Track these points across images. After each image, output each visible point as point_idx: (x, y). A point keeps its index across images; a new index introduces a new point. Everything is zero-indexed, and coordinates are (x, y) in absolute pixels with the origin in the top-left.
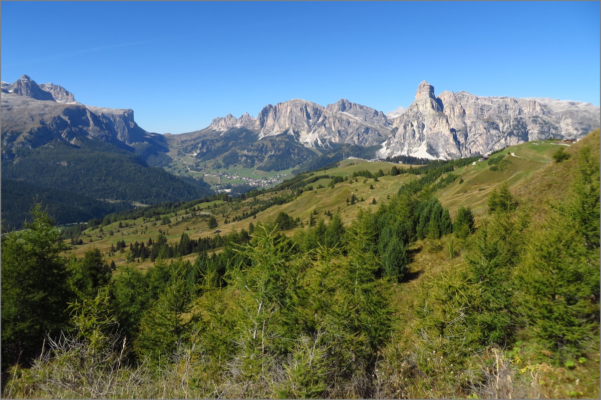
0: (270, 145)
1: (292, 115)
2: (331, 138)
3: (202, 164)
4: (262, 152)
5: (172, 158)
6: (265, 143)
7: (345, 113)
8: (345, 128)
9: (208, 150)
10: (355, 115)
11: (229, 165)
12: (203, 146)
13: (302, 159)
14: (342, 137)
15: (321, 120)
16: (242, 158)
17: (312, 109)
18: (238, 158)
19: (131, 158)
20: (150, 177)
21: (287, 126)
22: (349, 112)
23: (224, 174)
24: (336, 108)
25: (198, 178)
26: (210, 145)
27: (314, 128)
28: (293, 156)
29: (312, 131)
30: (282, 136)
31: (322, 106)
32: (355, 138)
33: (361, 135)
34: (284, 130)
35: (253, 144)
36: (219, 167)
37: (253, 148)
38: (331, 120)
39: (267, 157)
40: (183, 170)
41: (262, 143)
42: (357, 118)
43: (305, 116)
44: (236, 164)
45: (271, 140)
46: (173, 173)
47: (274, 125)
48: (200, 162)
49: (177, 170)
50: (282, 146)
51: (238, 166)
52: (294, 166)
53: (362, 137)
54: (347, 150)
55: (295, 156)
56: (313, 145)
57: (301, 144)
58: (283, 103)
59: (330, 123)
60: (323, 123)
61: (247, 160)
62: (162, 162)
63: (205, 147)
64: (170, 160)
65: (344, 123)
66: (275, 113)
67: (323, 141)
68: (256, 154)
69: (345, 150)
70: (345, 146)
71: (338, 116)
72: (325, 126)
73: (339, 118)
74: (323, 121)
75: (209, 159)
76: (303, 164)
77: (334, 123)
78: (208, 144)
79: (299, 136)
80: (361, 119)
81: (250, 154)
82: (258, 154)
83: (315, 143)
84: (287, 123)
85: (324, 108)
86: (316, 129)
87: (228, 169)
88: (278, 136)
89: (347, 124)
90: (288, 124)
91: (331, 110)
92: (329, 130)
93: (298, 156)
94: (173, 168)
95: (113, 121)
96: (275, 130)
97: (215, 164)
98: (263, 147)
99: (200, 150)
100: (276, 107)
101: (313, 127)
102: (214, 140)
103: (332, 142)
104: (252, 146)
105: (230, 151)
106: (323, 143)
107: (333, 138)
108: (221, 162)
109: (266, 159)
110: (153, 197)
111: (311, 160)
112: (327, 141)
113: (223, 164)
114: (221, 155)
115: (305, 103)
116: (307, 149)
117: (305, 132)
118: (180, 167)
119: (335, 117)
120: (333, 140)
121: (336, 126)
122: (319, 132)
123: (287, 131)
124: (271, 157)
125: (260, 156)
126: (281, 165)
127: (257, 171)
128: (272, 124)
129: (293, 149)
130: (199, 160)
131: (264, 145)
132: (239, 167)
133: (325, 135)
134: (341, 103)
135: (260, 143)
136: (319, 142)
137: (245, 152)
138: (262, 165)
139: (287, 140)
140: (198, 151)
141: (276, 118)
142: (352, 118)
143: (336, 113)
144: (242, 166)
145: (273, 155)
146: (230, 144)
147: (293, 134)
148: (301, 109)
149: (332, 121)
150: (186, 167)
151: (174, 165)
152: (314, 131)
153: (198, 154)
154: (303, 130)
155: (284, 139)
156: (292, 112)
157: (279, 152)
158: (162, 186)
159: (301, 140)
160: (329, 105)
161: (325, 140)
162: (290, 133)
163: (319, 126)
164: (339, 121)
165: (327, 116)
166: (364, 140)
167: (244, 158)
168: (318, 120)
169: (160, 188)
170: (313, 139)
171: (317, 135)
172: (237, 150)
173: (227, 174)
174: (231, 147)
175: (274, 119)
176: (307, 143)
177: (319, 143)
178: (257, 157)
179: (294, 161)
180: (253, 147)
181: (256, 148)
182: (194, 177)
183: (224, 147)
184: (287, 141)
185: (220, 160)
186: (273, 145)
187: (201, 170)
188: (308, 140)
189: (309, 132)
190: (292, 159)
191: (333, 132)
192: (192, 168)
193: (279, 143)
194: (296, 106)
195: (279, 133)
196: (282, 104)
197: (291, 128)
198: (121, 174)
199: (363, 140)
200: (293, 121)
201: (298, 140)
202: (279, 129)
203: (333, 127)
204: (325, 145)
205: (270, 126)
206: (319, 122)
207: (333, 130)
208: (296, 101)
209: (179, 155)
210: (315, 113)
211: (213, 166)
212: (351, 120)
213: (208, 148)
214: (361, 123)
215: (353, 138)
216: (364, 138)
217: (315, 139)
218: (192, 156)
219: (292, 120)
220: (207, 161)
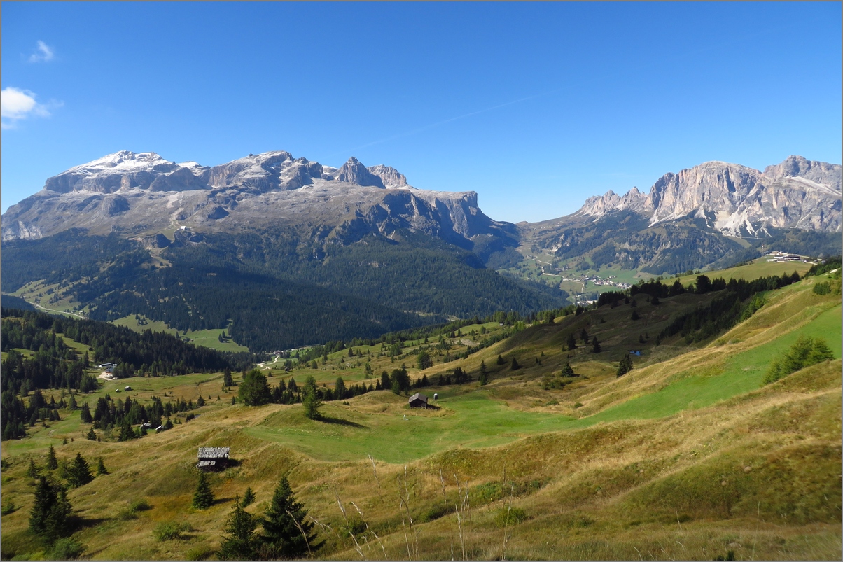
0: (664, 235)
1: (704, 187)
2: (770, 220)
3: (561, 264)
4: (651, 245)
5: (524, 255)
6: (657, 231)
7: (798, 178)
8: (797, 203)
9: (574, 244)
10: (818, 180)
11: (600, 265)
12: (566, 238)
13: (716, 256)
14: (790, 219)
15: (753, 192)
16: (620, 254)
17: (737, 175)
18: (614, 255)
19: (460, 256)
20: (477, 282)
21: (696, 204)
22: (806, 176)
23: (591, 278)
24: (782, 172)
25: (553, 283)
26: (577, 235)
27: (741, 206)
28: (701, 250)
29: (738, 209)
30: (686, 221)
31: (757, 169)
32: (816, 220)
33: (826, 213)
34: (690, 210)
35: (639, 233)
36: (586, 268)
37: (638, 240)
38: (771, 191)
39: (658, 252)
40: (534, 273)
41: (653, 232)
42: (821, 186)
43: (725, 187)
44: (611, 263)
45: (667, 227)
46: (521, 276)
47: (674, 204)
48: (560, 260)
49: (526, 272)
50: (684, 235)
51: (614, 266)
52: (702, 267)
53: (829, 218)
54: (794, 240)
55: (704, 251)
56: (737, 233)
57: (716, 232)
58: (690, 170)
59: (769, 196)
60: (757, 198)
61: (627, 257)
62: (509, 261)
63: (569, 239)
64: (521, 258)
65: (794, 196)
66: (677, 185)
67: (756, 225)
68: (642, 249)
69: (791, 240)
70: (791, 232)
71: (784, 184)
72: (759, 200)
73: (785, 187)
74: (757, 194)
75: (572, 257)
76: (718, 263)
77: (777, 195)
78: (574, 234)
79: (714, 218)
80: (829, 186)
81: (633, 248)
82: (646, 248)
83: (741, 229)
84: (695, 200)
85: (760, 173)
86: (745, 208)
87: (598, 271)
88: (679, 220)
89: (801, 196)
90: (698, 201)
91: (773, 175)
92: (768, 208)
93: (710, 250)
94: (522, 269)
95: (449, 208)
96: (676, 211)
97: (581, 263)
98: (653, 238)
99: (562, 244)
100: (678, 176)
101: (740, 204)
102: (583, 229)
103: (772, 227)
104: (637, 236)
105: (604, 245)
106: (755, 229)
107: (774, 221)
108: (589, 260)
109: (657, 255)
110: (476, 311)
111: (731, 256)
112: (764, 225)
113: (592, 264)
114: (590, 251)
115: (726, 166)
116: (727, 240)
117: (726, 212)
118: (532, 267)
119: (778, 186)
120: (774, 224)
121: (780, 200)
122: (749, 212)
123: (695, 211)
124: (664, 252)
125: (649, 251)
126: (680, 265)
127: (642, 274)
128: (671, 203)
129: (701, 240)
130: (559, 258)
131: (655, 234)
132: (616, 268)
133: (760, 216)
134: (790, 163)
135: (649, 231)
136: (750, 228)
137: (626, 246)
138: (650, 265)
139: (694, 225)
140: (559, 246)
141: (678, 192)
142: (809, 186)
143: (780, 179)
144: (620, 267)
145: (669, 249)
146: (605, 234)
147: (704, 216)
148: (719, 177)
149: (773, 193)
150: (540, 268)
151: (524, 265)
152: (742, 210)
153: (559, 250)
154: (721, 209)
155: (688, 224)
156: (704, 182)
157: (678, 245)
158: (490, 295)
159: (717, 226)
160: (768, 167)
161: (760, 223)
162: (698, 215)
163: (750, 202)
164: (785, 192)
165: (765, 184)
166: (833, 222)
167: (623, 255)
168: (748, 192)
169: (488, 298)
170: (738, 223)
171: (747, 216)
172: (614, 242)
173: (596, 278)
174: (606, 239)
175: (675, 195)
176: (727, 229)
177: (747, 228)
178: (643, 252)
179: (703, 258)
180: (639, 238)
181: (642, 239)
182: (548, 282)
183: (595, 238)
184: (692, 228)
185: (588, 258)
186: (670, 234)
187: (559, 272)
188: (730, 225)
189: (731, 212)
190: (698, 256)
191: (774, 210)
192: (548, 269)
193: (680, 230)
194: (710, 172)
195: (681, 216)
196: (688, 171)
197: (701, 207)
198: (440, 278)
199: (830, 221)
200: (705, 196)
201: (713, 225)
202: (682, 210)
203: (774, 203)
204: (759, 233)
205: (667, 205)
206: (750, 195)
207: (775, 206)
208: (710, 165)
209: (533, 251)
210: (744, 182)
211: (576, 266)
212: (808, 189)
213: (572, 240)
214: (827, 194)
215: (810, 219)
216: (832, 217)
217: (741, 223)
218: (550, 253)
219: (703, 194)
220: (570, 260)
